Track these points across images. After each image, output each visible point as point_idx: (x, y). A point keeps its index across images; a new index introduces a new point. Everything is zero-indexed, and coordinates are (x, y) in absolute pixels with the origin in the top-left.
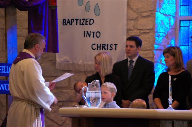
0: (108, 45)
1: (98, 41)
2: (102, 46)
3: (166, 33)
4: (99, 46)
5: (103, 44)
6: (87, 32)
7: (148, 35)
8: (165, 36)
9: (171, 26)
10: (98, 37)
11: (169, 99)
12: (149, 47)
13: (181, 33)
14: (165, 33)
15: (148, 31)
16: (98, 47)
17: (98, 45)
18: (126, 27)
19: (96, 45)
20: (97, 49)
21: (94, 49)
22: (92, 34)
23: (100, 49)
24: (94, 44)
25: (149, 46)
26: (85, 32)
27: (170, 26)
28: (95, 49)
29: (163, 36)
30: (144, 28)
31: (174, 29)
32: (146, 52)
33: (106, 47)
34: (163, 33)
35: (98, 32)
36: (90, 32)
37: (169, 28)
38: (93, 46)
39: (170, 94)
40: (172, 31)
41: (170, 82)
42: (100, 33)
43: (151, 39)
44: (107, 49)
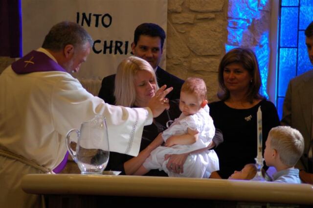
0: (127, 43)
1: (106, 35)
2: (114, 44)
3: (251, 20)
4: (108, 45)
5: (117, 42)
6: (84, 15)
7: (213, 25)
8: (249, 27)
9: (262, 5)
10: (106, 26)
11: (256, 159)
12: (215, 49)
13: (282, 21)
14: (248, 20)
15: (212, 16)
16: (106, 48)
17: (105, 42)
18: (165, 6)
19: (102, 43)
20: (105, 52)
21: (98, 52)
22: (93, 19)
23: (111, 52)
24: (99, 41)
25: (214, 47)
26: (78, 14)
27: (259, 5)
28: (101, 51)
29: (243, 26)
30: (204, 9)
31: (267, 12)
32: (207, 60)
33: (123, 48)
34: (244, 20)
35: (107, 15)
36: (90, 14)
37: (256, 9)
38: (96, 44)
39: (260, 148)
40: (264, 17)
41: (259, 122)
42: (111, 18)
43: (219, 33)
44: (126, 53)
